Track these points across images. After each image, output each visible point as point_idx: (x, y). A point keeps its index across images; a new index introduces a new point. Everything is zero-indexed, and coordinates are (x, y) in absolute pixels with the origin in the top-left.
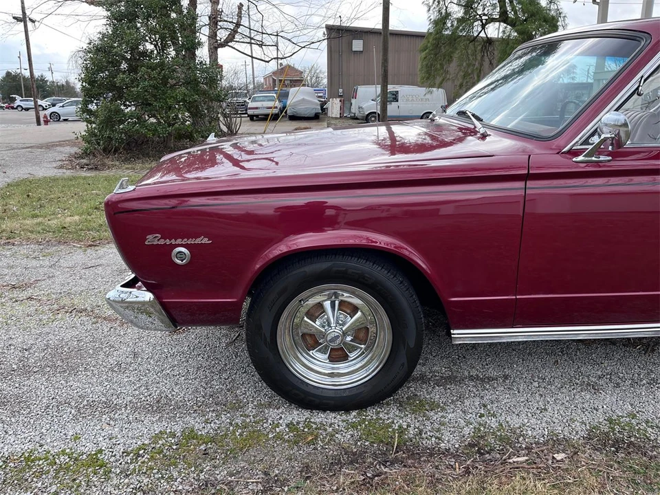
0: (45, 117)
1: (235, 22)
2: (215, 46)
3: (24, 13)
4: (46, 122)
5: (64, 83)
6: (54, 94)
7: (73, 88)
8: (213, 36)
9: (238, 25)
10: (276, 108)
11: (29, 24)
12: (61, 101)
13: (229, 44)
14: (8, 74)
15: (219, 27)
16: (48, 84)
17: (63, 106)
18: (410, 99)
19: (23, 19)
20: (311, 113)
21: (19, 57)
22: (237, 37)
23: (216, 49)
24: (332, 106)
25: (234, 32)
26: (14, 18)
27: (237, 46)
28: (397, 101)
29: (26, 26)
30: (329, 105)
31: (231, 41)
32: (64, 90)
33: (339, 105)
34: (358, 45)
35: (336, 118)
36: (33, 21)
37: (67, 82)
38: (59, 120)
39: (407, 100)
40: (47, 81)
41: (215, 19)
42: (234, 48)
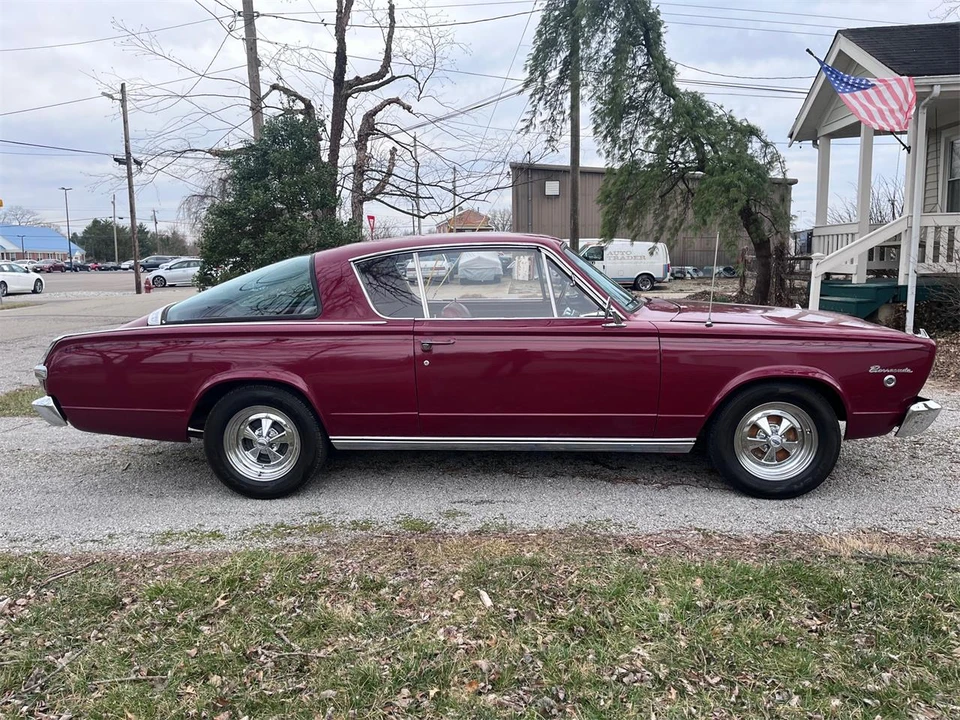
0: (147, 282)
1: (385, 170)
2: (360, 198)
3: (128, 153)
4: (148, 289)
5: (170, 235)
6: (156, 250)
7: (183, 241)
8: (358, 188)
9: (389, 174)
10: (444, 268)
11: (134, 167)
12: (166, 261)
13: (377, 197)
14: (96, 222)
15: (365, 177)
16: (149, 236)
17: (170, 269)
18: (620, 256)
19: (126, 161)
20: (490, 275)
21: (113, 202)
22: (388, 188)
23: (361, 203)
24: (519, 265)
25: (384, 183)
26: (116, 160)
27: (386, 199)
28: (602, 259)
29: (129, 169)
30: (514, 265)
31: (380, 193)
32: (172, 245)
33: (528, 264)
34: (552, 188)
35: (523, 281)
36: (138, 163)
37: (174, 233)
38: (164, 286)
39: (616, 258)
40: (148, 232)
41: (360, 170)
42: (382, 202)
